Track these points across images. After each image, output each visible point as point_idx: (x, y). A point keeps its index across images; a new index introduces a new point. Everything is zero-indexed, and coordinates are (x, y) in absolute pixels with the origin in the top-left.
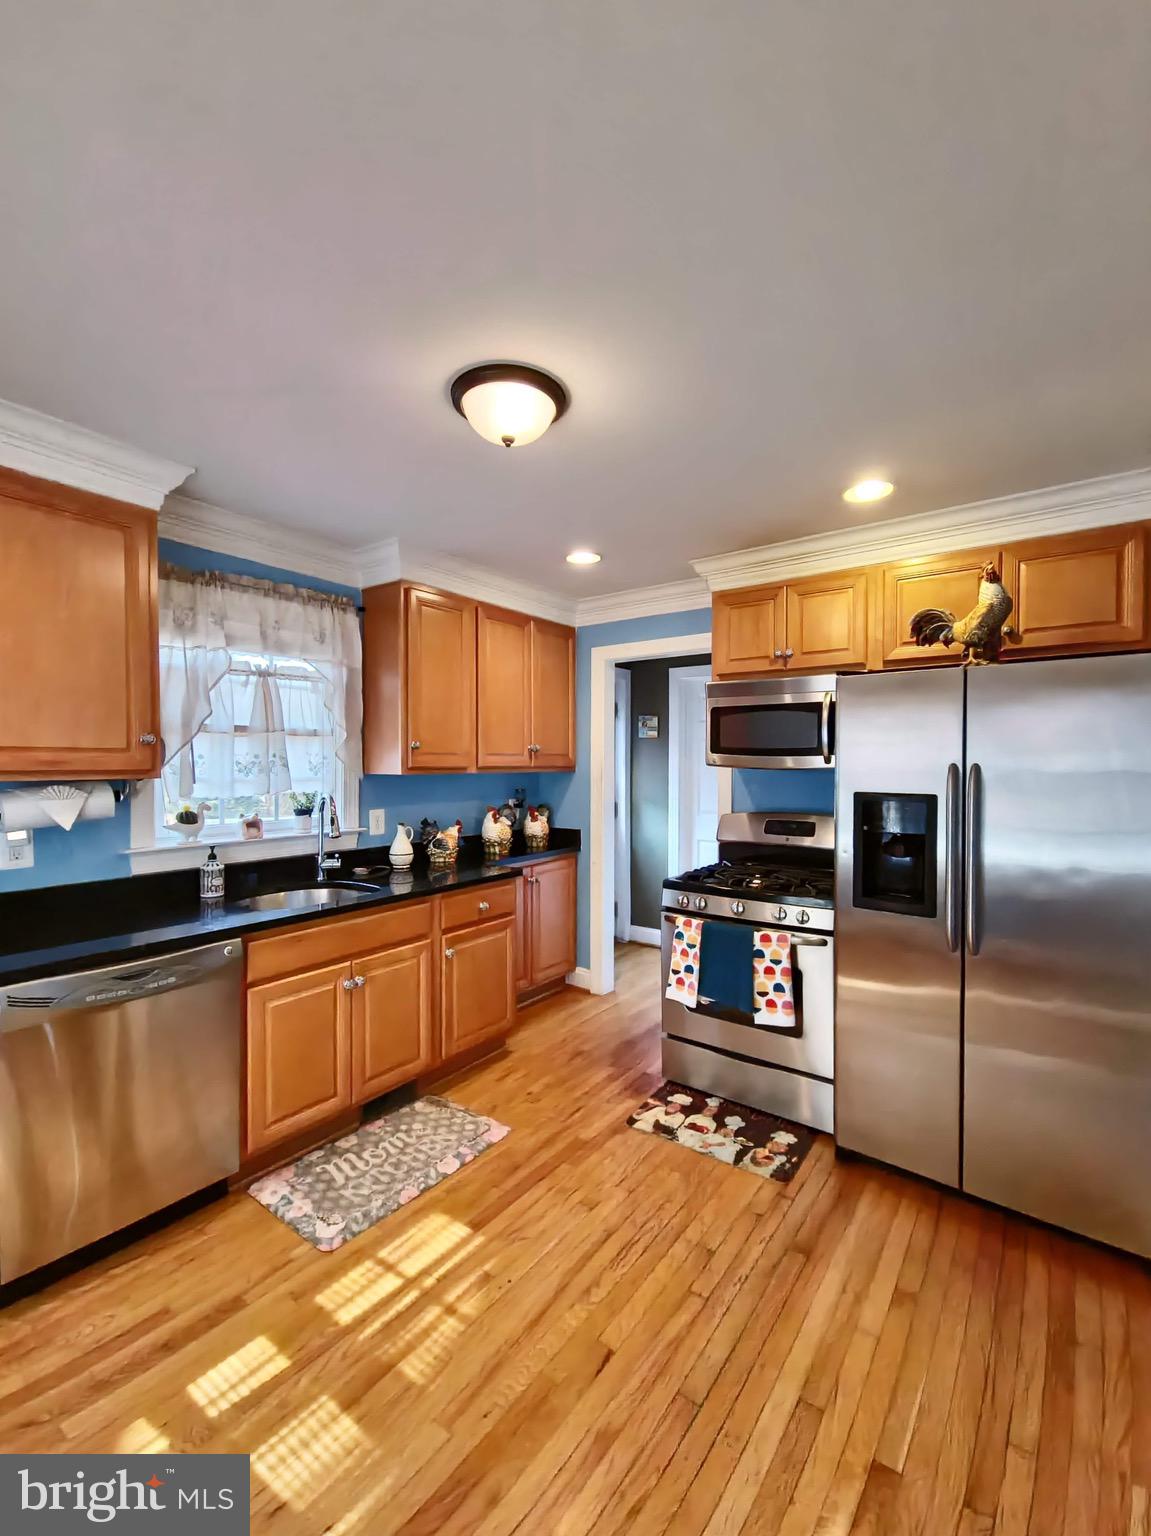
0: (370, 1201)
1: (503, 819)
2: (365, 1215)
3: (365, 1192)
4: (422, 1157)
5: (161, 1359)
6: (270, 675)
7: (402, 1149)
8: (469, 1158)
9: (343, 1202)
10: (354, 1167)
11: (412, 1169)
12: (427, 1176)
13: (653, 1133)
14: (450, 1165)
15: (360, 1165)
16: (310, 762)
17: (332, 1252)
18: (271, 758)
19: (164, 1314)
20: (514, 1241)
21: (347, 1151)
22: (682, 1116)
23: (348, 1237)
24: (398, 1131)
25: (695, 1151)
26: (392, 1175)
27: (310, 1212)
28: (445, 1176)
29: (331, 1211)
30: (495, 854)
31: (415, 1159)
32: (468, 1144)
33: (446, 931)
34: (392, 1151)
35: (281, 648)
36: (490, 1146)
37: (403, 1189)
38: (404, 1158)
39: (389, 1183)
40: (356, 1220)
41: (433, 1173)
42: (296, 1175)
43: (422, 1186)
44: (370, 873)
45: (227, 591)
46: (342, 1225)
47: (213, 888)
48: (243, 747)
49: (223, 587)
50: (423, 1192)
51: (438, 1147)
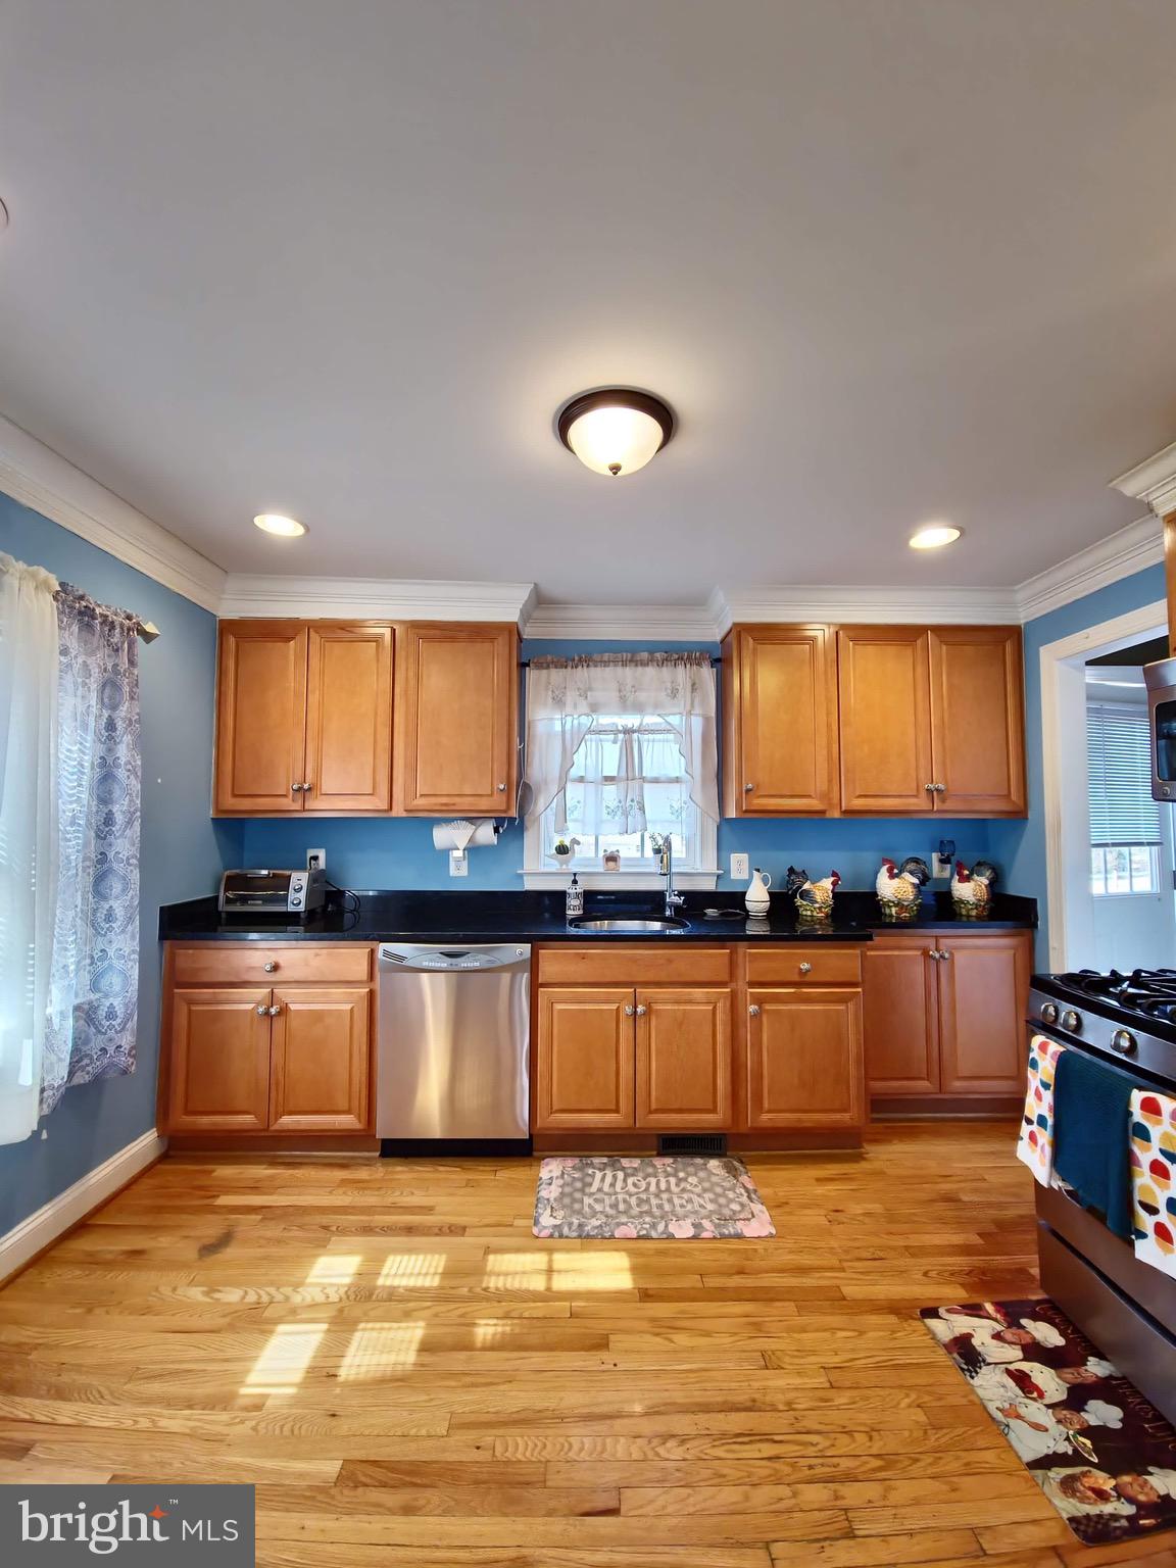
0: (593, 1217)
1: (906, 875)
2: (580, 1226)
3: (598, 1207)
4: (667, 1207)
5: (400, 1235)
6: (634, 732)
7: (661, 1191)
8: (705, 1235)
9: (577, 1206)
10: (613, 1185)
11: (649, 1213)
12: (654, 1226)
13: (945, 1346)
14: (682, 1230)
15: (619, 1184)
16: (672, 807)
17: (537, 1237)
18: (629, 803)
19: (429, 1210)
20: (657, 1335)
21: (623, 1169)
22: (1020, 1355)
23: (557, 1234)
24: (675, 1175)
25: (985, 1408)
26: (630, 1207)
27: (552, 1199)
28: (671, 1237)
29: (564, 1207)
30: (891, 916)
31: (660, 1207)
32: (717, 1221)
33: (752, 984)
34: (653, 1188)
35: (639, 708)
36: (739, 1237)
37: (625, 1224)
38: (654, 1201)
39: (620, 1212)
40: (570, 1225)
41: (661, 1227)
42: (574, 1168)
43: (644, 1232)
44: (721, 914)
45: (592, 669)
46: (558, 1222)
47: (574, 907)
48: (611, 793)
49: (588, 666)
50: (639, 1238)
51: (689, 1207)
